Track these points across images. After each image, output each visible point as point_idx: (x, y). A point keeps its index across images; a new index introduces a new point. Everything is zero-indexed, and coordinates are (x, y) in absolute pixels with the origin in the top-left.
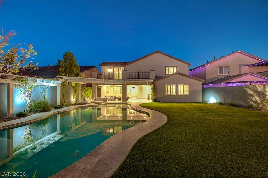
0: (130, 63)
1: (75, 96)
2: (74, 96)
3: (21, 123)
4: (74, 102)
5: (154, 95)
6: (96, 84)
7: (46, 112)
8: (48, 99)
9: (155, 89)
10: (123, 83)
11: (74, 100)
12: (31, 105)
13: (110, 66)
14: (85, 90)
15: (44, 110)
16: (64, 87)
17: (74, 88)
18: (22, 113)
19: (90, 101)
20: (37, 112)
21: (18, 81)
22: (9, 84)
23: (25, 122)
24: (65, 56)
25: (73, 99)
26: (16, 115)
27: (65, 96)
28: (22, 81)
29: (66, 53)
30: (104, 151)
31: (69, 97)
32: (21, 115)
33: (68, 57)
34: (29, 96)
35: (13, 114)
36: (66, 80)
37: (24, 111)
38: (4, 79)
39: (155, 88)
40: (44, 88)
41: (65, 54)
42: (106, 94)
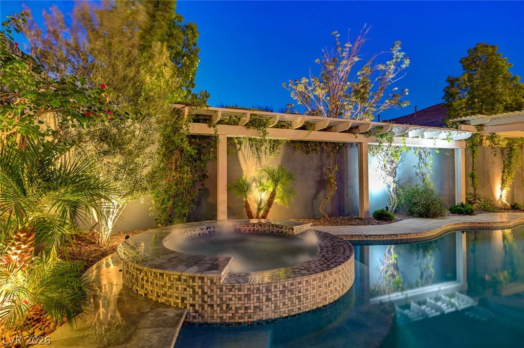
1: (509, 181)
2: (503, 182)
3: (388, 235)
4: (504, 200)
7: (433, 217)
8: (432, 184)
11: (505, 192)
12: (398, 195)
16: (473, 152)
17: (502, 154)
18: (383, 211)
20: (411, 214)
21: (374, 138)
22: (361, 143)
23: (396, 235)
25: (502, 189)
26: (374, 215)
27: (476, 181)
28: (382, 136)
31: (488, 182)
32: (382, 217)
34: (393, 173)
35: (367, 212)
36: (480, 127)
37: (387, 208)
38: (354, 134)
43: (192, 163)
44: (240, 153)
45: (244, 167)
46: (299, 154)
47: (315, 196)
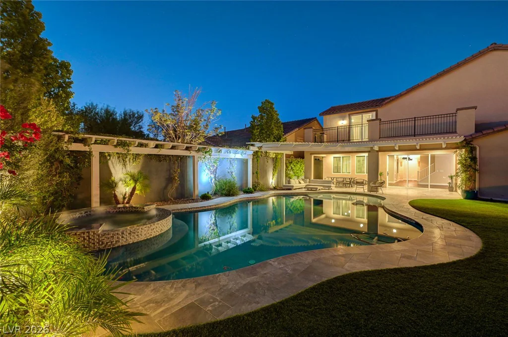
0: (393, 100)
1: (276, 175)
2: (273, 175)
3: (201, 207)
4: (273, 184)
5: (471, 179)
6: (312, 154)
7: (232, 196)
8: (236, 178)
9: (475, 163)
10: (369, 149)
11: (273, 181)
12: (216, 184)
13: (343, 114)
14: (292, 165)
15: (230, 193)
16: (258, 160)
17: (273, 161)
18: (205, 194)
19: (300, 184)
20: (222, 195)
21: (202, 153)
22: (194, 156)
23: (205, 207)
24: (261, 109)
25: (273, 179)
26: (201, 197)
27: (258, 175)
28: (206, 152)
29: (262, 103)
30: (265, 272)
31: (265, 174)
32: (205, 197)
33: (266, 109)
34: (215, 172)
35: (197, 196)
36: (260, 148)
37: (208, 192)
38: (189, 151)
39: (473, 159)
40: (231, 161)
41: (260, 105)
42: (334, 172)
43: (70, 170)
44: (110, 162)
45: (113, 171)
46: (154, 162)
47: (166, 188)
